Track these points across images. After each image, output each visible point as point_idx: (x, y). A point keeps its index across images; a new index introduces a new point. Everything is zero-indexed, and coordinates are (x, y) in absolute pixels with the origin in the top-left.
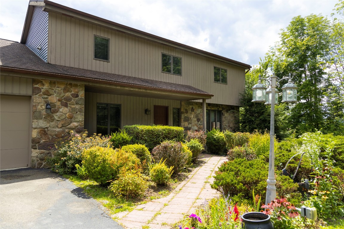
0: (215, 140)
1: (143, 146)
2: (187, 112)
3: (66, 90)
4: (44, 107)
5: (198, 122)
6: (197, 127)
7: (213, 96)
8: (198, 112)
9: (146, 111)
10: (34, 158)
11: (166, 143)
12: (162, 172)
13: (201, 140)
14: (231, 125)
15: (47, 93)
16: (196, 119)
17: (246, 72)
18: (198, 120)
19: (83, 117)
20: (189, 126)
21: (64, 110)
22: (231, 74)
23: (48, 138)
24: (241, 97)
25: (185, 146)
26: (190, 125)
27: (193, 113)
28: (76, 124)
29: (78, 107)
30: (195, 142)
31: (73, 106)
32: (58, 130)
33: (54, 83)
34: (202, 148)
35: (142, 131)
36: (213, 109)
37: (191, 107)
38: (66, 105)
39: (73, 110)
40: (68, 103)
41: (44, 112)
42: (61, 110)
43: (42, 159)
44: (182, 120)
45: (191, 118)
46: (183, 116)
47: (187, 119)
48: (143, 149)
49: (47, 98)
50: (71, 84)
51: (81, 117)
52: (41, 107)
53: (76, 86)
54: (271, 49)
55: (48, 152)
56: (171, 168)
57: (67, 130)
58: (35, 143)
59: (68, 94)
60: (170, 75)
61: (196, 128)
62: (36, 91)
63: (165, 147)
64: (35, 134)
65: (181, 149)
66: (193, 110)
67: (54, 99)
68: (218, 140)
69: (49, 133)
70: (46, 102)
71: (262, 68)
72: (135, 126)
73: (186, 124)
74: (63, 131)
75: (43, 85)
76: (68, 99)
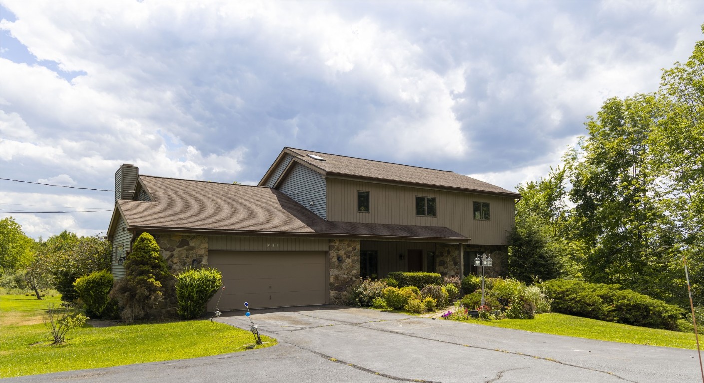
0: (471, 286)
1: (417, 288)
2: (442, 255)
3: (349, 246)
4: (336, 259)
5: (455, 266)
6: (455, 271)
7: (470, 240)
8: (455, 255)
9: (401, 256)
10: (332, 297)
11: (430, 286)
12: (431, 302)
13: (456, 285)
14: (497, 269)
15: (338, 249)
16: (453, 263)
17: (515, 202)
18: (456, 264)
19: (360, 266)
20: (445, 271)
21: (348, 261)
22: (495, 208)
23: (339, 283)
24: (508, 235)
25: (444, 289)
26: (446, 269)
27: (449, 256)
28: (355, 272)
29: (356, 258)
30: (452, 287)
31: (353, 258)
32: (344, 276)
33: (342, 241)
34: (456, 291)
35: (407, 277)
36: (473, 250)
37: (447, 249)
38: (348, 257)
39: (353, 261)
40: (350, 255)
41: (336, 263)
42: (346, 261)
43: (336, 298)
44: (437, 264)
45: (447, 262)
46: (438, 261)
47: (443, 263)
48: (416, 289)
49: (337, 253)
50: (351, 241)
51: (358, 266)
52: (335, 260)
53: (355, 241)
54: (570, 149)
55: (339, 293)
56: (436, 300)
57: (350, 277)
58: (331, 286)
59: (350, 248)
60: (424, 218)
61: (453, 273)
62: (331, 248)
63: (430, 289)
64: (332, 279)
65: (441, 290)
66: (449, 253)
67: (341, 253)
68: (475, 285)
69: (339, 278)
70: (337, 256)
71: (553, 180)
72: (400, 272)
73: (442, 269)
74: (348, 277)
75: (335, 243)
76: (350, 252)
